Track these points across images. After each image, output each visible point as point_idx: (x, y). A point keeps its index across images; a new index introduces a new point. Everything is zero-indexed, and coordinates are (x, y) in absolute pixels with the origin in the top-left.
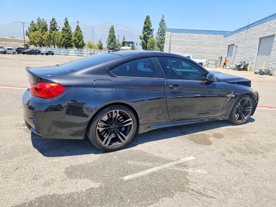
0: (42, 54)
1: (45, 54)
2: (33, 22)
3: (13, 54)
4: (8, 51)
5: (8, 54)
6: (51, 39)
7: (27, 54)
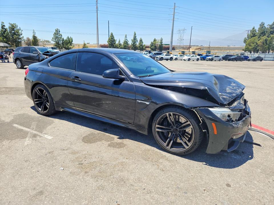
0: (249, 60)
1: (252, 60)
2: (254, 28)
3: (219, 61)
4: (215, 59)
5: (215, 61)
6: (266, 44)
7: (232, 60)
